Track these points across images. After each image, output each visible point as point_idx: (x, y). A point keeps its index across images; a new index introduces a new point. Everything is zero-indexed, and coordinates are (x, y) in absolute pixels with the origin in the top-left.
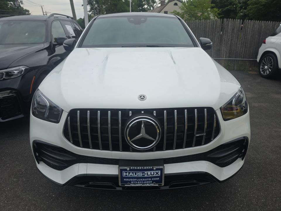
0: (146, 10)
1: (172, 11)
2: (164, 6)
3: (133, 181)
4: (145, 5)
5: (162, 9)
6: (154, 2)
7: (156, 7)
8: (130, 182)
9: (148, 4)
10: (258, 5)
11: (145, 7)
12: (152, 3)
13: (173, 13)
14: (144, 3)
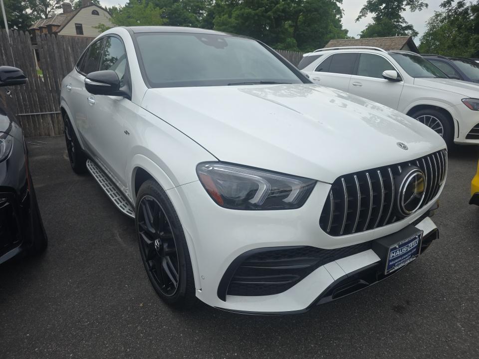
0: (31, 18)
1: (97, 25)
2: (72, 15)
3: (395, 263)
4: (27, 8)
5: (69, 18)
6: (47, 5)
7: (51, 13)
8: (394, 265)
9: (34, 7)
10: (227, 27)
11: (26, 12)
12: (41, 7)
13: (99, 28)
14: (23, 3)
